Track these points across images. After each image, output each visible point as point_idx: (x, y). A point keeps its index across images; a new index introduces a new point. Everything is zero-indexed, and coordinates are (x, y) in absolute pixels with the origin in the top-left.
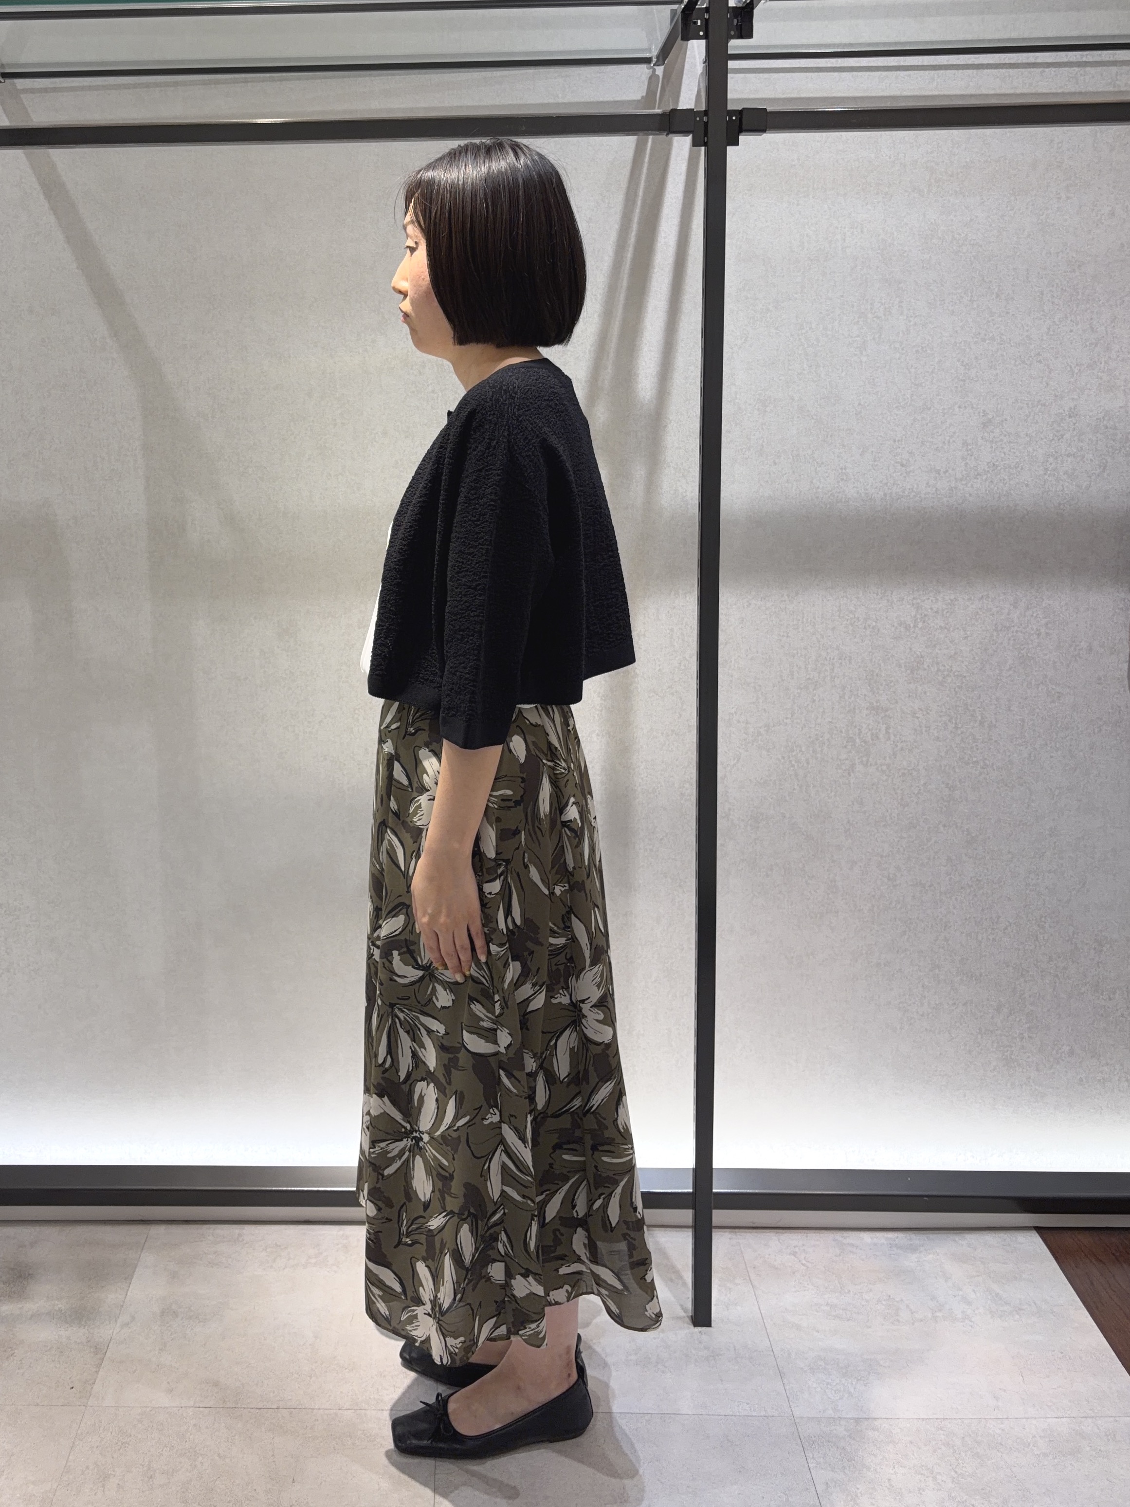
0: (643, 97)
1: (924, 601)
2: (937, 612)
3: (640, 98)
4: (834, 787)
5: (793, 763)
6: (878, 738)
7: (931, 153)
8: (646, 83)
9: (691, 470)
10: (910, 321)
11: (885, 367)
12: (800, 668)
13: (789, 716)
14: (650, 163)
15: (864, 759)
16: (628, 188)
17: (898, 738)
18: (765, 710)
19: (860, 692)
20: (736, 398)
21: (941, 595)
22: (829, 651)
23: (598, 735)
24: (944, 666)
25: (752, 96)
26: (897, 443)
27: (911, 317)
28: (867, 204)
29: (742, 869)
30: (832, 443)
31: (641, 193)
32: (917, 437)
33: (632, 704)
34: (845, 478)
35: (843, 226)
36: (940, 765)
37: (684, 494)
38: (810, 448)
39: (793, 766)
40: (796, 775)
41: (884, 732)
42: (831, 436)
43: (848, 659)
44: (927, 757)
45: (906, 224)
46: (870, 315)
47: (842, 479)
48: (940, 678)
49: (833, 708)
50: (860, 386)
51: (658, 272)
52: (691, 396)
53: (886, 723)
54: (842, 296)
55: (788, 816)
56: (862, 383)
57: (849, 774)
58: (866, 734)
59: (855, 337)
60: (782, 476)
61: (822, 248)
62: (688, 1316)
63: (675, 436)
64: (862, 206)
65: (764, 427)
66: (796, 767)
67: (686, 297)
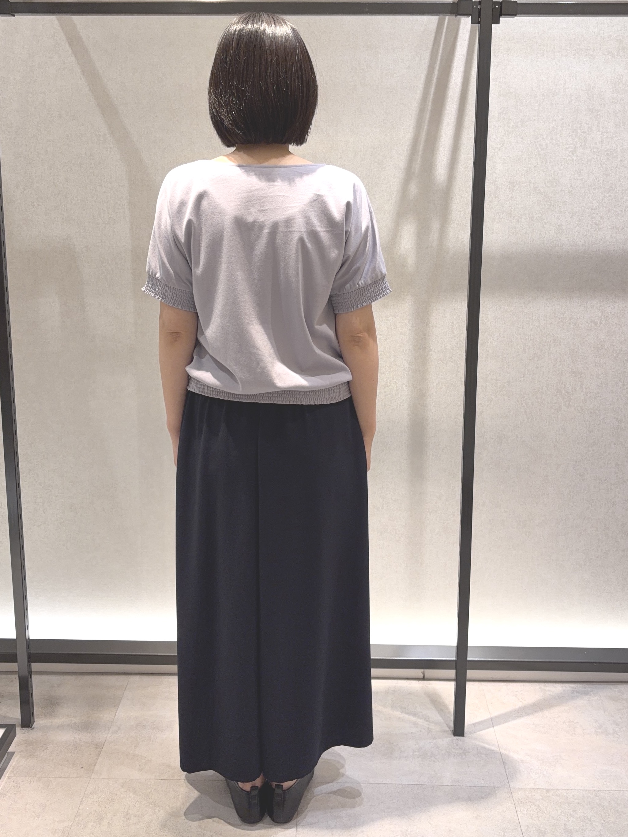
1: (606, 308)
2: (614, 315)
4: (548, 419)
5: (524, 404)
6: (575, 390)
7: (620, 30)
9: (467, 225)
10: (604, 135)
11: (588, 163)
12: (530, 347)
13: (522, 376)
15: (567, 403)
17: (588, 391)
18: (508, 372)
19: (565, 364)
20: (496, 180)
21: (617, 304)
22: (548, 337)
23: (406, 386)
24: (617, 347)
26: (593, 210)
27: (605, 133)
28: (579, 61)
29: (492, 468)
30: (553, 210)
32: (606, 207)
33: (427, 368)
34: (561, 231)
35: (565, 75)
36: (613, 408)
37: (463, 240)
39: (524, 406)
40: (526, 412)
41: (580, 387)
42: (553, 206)
43: (559, 342)
44: (605, 403)
45: (604, 75)
46: (579, 131)
47: (559, 232)
48: (615, 355)
49: (549, 372)
50: (572, 175)
51: (450, 101)
52: (468, 180)
53: (581, 382)
54: (562, 119)
55: (520, 436)
56: (573, 173)
57: (557, 411)
58: (568, 387)
59: (569, 145)
60: (523, 229)
61: (551, 88)
62: (450, 730)
63: (458, 204)
64: (577, 63)
65: (513, 199)
66: (525, 407)
67: (467, 117)
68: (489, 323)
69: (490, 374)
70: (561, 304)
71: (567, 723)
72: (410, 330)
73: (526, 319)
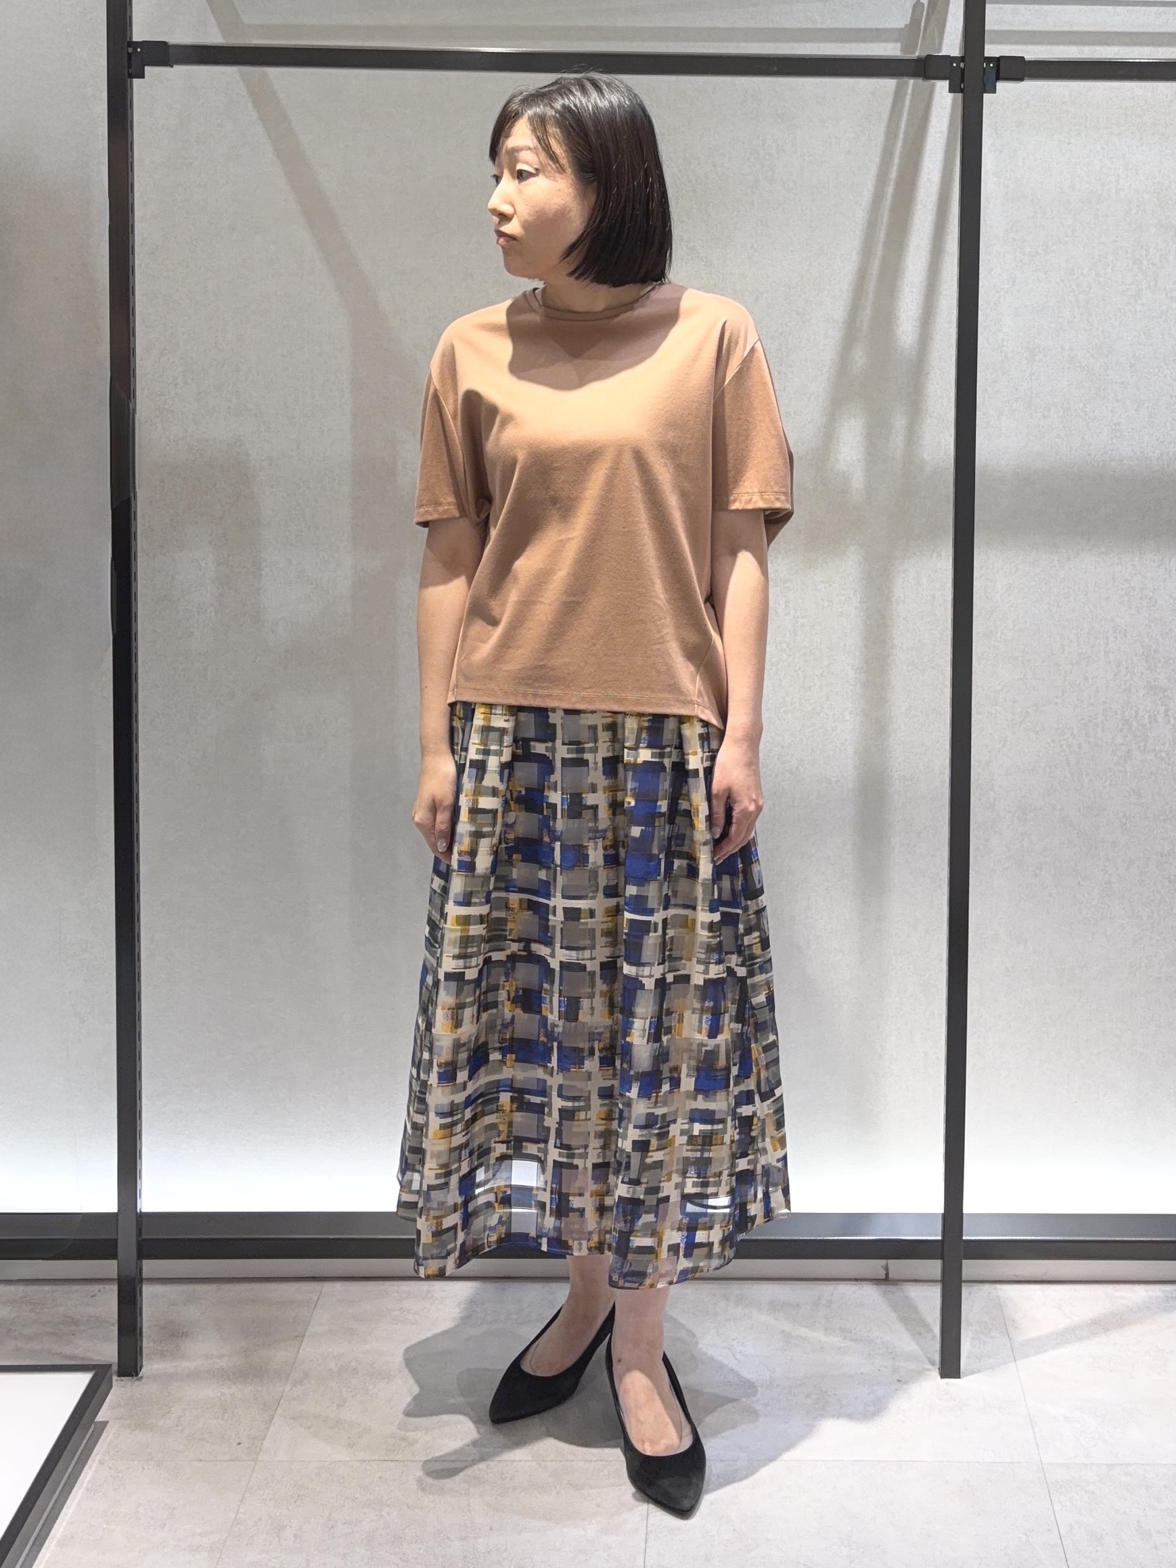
0: (906, 25)
3: (902, 26)
4: (1109, 774)
5: (1064, 747)
6: (1156, 721)
8: (910, 11)
11: (1161, 318)
12: (1072, 641)
13: (1060, 694)
14: (913, 95)
15: (1142, 744)
16: (890, 119)
18: (1034, 687)
19: (1136, 670)
20: (1003, 345)
22: (1103, 623)
23: (851, 713)
25: (1022, 28)
28: (1142, 144)
30: (1105, 397)
31: (904, 123)
33: (889, 679)
34: (1119, 434)
35: (1118, 167)
38: (1082, 401)
39: (1064, 751)
40: (1068, 761)
41: (1163, 715)
42: (1104, 390)
43: (1123, 632)
46: (1145, 262)
47: (1116, 436)
49: (1108, 687)
50: (1134, 337)
51: (921, 207)
53: (1165, 705)
54: (1116, 241)
55: (1059, 807)
56: (1136, 333)
57: (1125, 760)
58: (1143, 716)
59: (1130, 284)
60: (1053, 430)
61: (1095, 190)
62: (935, 1368)
63: (938, 384)
64: (1137, 147)
65: (1033, 378)
66: (1067, 752)
67: (950, 237)
70: (1124, 564)
72: (856, 608)
73: (1064, 589)
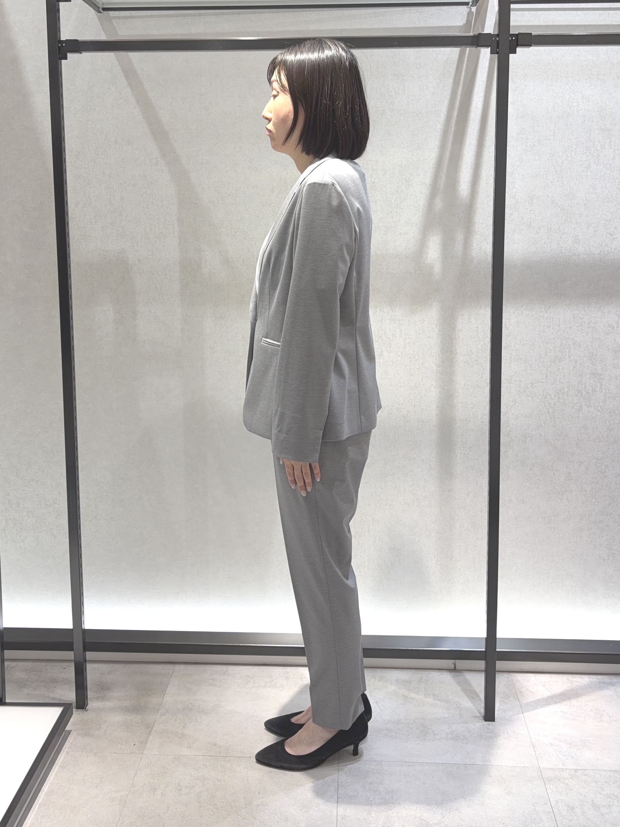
0: (464, 24)
3: (462, 25)
4: (570, 418)
5: (547, 405)
6: (595, 391)
8: (466, 16)
9: (489, 236)
10: (615, 152)
11: (601, 179)
12: (551, 350)
13: (545, 377)
14: (468, 61)
15: (588, 403)
16: (455, 76)
17: (607, 391)
18: (531, 374)
19: (585, 366)
20: (516, 195)
22: (568, 340)
23: (434, 387)
25: (526, 24)
26: (607, 222)
27: (616, 150)
28: (591, 85)
29: (517, 466)
30: (570, 222)
31: (462, 78)
33: (454, 370)
34: (577, 241)
35: (578, 98)
37: (485, 250)
40: (549, 412)
41: (599, 388)
42: (570, 218)
43: (578, 346)
46: (592, 149)
49: (570, 373)
50: (587, 189)
51: (472, 123)
52: (489, 194)
53: (600, 383)
54: (577, 138)
55: (543, 435)
57: (579, 411)
58: (589, 388)
59: (584, 161)
60: (542, 240)
61: (566, 110)
62: (482, 716)
63: (480, 215)
64: (589, 87)
65: (532, 212)
66: (548, 407)
67: (487, 138)
68: (512, 327)
69: (514, 376)
70: (579, 310)
71: (594, 711)
72: (437, 334)
73: (547, 323)
